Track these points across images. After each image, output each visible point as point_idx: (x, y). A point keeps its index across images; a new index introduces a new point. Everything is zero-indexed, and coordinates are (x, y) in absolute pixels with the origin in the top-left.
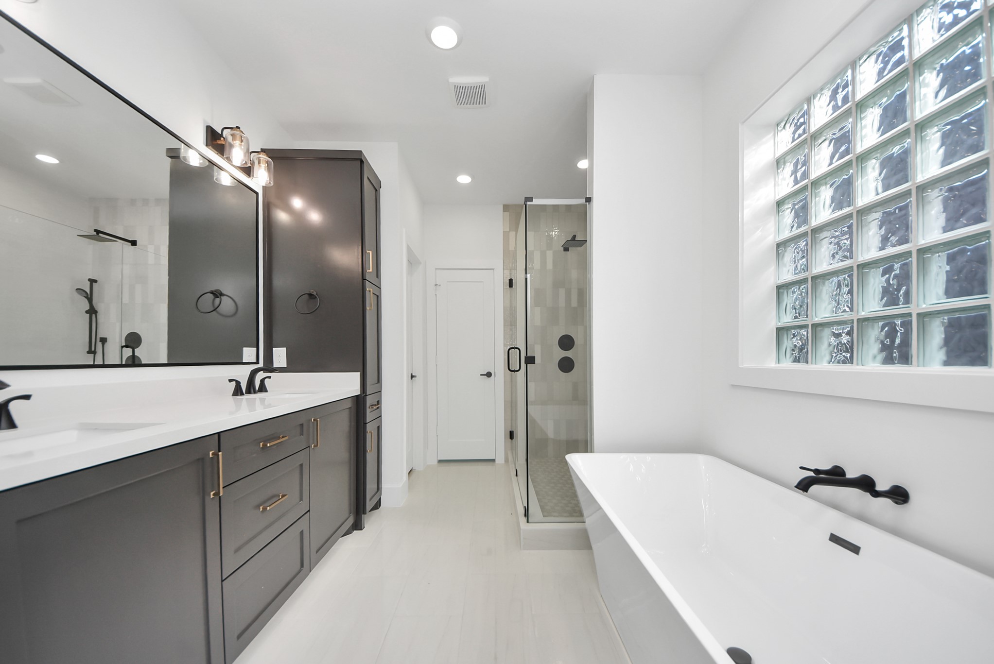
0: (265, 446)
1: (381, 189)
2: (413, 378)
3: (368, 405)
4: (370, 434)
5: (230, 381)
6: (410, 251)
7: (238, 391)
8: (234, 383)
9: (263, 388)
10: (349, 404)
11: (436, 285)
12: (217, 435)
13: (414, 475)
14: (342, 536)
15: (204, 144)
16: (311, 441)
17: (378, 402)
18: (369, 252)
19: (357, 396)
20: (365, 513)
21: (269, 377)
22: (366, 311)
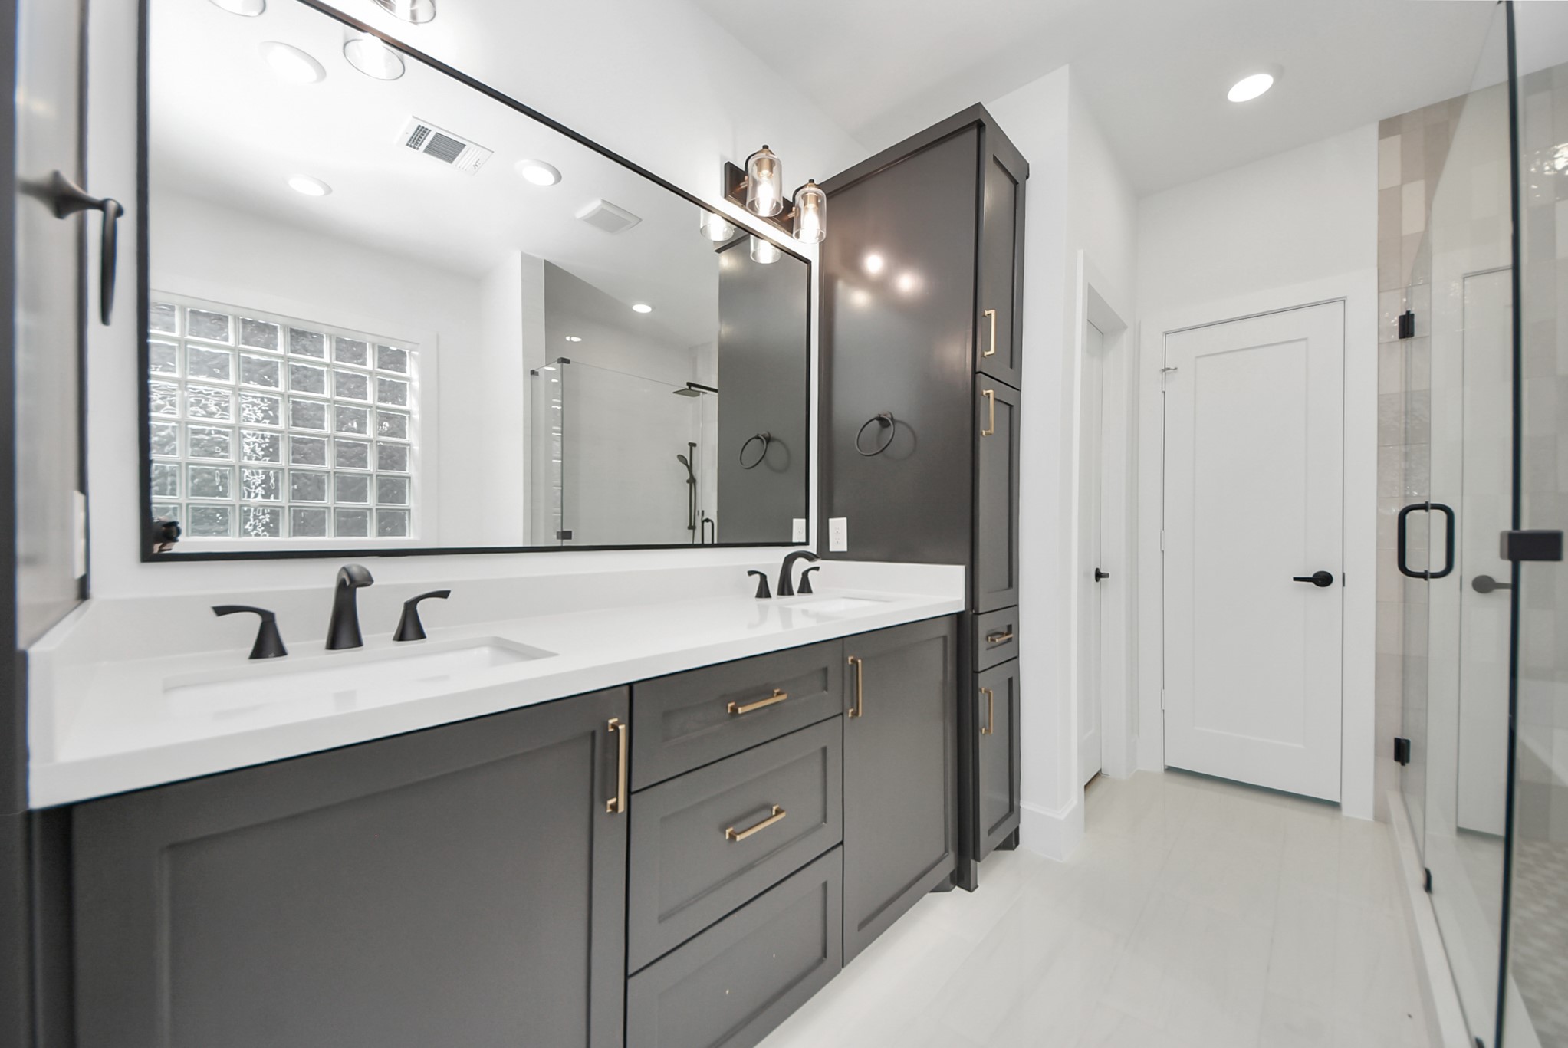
0: (734, 710)
1: (1027, 181)
2: (1102, 579)
3: (982, 632)
4: (987, 695)
5: (751, 573)
6: (1092, 296)
7: (763, 592)
8: (757, 576)
9: (805, 588)
10: (945, 629)
11: (1165, 370)
12: (627, 687)
13: (1099, 789)
14: (932, 891)
15: (721, 195)
16: (847, 702)
17: (1009, 627)
18: (989, 312)
19: (959, 615)
20: (977, 858)
21: (817, 569)
22: (979, 440)
